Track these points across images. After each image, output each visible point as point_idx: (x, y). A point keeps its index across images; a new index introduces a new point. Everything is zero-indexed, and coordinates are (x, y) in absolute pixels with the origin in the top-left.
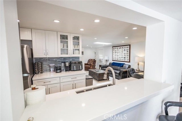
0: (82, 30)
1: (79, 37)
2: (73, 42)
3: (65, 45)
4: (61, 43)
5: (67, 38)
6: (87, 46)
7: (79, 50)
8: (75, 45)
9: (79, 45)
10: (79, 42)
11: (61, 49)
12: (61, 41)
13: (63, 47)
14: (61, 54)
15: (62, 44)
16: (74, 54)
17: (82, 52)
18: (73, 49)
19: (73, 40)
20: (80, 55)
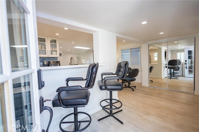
0: (57, 34)
1: (56, 40)
2: (51, 44)
3: (43, 47)
4: (39, 44)
5: (45, 41)
6: (69, 50)
7: (56, 51)
8: (53, 47)
9: (56, 47)
10: (56, 45)
11: (39, 50)
12: (39, 43)
13: (41, 48)
14: (39, 54)
15: (40, 46)
16: (51, 54)
17: (60, 54)
18: (51, 51)
19: (51, 42)
20: (58, 56)
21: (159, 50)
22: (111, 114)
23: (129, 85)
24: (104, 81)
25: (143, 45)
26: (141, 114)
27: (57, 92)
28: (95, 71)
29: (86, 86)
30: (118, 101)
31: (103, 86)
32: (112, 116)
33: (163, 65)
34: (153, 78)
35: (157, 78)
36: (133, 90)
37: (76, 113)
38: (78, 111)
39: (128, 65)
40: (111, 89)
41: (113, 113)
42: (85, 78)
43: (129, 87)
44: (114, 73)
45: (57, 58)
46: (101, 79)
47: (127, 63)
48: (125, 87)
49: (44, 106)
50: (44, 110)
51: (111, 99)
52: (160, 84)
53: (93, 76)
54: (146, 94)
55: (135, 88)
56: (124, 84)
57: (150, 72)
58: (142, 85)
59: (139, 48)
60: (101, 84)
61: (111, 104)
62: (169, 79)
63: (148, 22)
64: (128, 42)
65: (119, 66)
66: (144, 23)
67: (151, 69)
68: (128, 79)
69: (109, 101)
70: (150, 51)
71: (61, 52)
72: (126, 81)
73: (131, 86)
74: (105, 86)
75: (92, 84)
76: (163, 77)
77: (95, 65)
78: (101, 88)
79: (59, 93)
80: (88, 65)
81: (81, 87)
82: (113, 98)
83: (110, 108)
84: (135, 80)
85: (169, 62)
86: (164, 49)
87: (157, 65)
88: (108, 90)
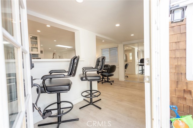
0: (39, 31)
1: (37, 37)
2: (31, 41)
6: (50, 49)
7: (37, 48)
8: (33, 44)
9: (37, 44)
10: (37, 42)
16: (32, 51)
17: (41, 51)
18: (31, 47)
19: (31, 39)
20: (39, 52)
21: (133, 51)
22: (91, 103)
23: (108, 80)
24: (84, 72)
25: (119, 45)
26: (116, 101)
27: (42, 79)
28: (76, 62)
29: (68, 74)
30: (98, 92)
31: (84, 77)
32: (92, 104)
33: (136, 63)
34: (129, 74)
35: (132, 74)
36: (111, 84)
37: (59, 102)
38: (61, 101)
39: (105, 59)
40: (91, 80)
41: (93, 102)
42: (67, 70)
43: (108, 82)
44: (94, 67)
45: (38, 55)
46: (82, 73)
47: (104, 58)
48: (105, 82)
49: (33, 83)
50: (34, 87)
51: (91, 91)
52: (134, 79)
53: (74, 66)
54: (122, 87)
55: (113, 82)
56: (103, 79)
57: (125, 69)
58: (119, 80)
59: (116, 47)
60: (82, 76)
61: (91, 94)
62: (141, 75)
63: (120, 25)
64: (107, 42)
65: (98, 61)
66: (118, 25)
67: (126, 66)
68: (107, 74)
69: (89, 92)
70: (125, 51)
71: (43, 50)
72: (106, 76)
73: (109, 81)
74: (85, 77)
75: (73, 72)
76: (136, 74)
77: (77, 57)
78: (82, 79)
79: (44, 80)
80: (70, 60)
81: (64, 75)
82: (92, 90)
83: (91, 96)
84: (112, 75)
85: (140, 60)
86: (136, 49)
87: (131, 63)
88: (89, 80)
